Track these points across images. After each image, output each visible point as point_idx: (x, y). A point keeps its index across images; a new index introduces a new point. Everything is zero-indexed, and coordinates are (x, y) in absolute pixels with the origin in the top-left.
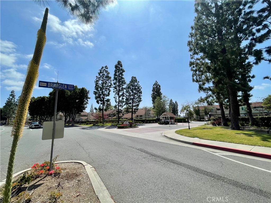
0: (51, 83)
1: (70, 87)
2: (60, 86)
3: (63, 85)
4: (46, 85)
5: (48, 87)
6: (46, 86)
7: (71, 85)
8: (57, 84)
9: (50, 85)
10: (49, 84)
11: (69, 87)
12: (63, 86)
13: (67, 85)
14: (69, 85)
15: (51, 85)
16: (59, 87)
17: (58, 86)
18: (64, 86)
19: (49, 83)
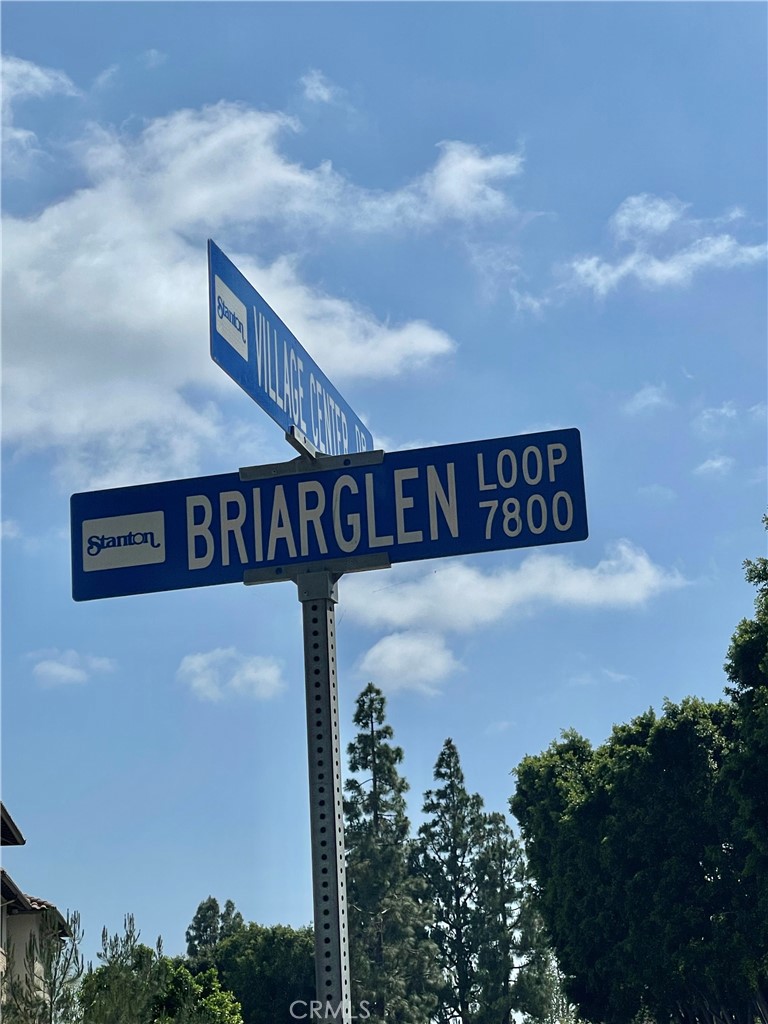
0: (226, 497)
1: (522, 491)
2: (354, 519)
3: (401, 475)
4: (160, 538)
5: (195, 563)
6: (158, 556)
7: (517, 443)
8: (304, 487)
9: (215, 528)
10: (199, 513)
11: (500, 495)
12: (403, 503)
13: (461, 457)
14: (491, 447)
15: (226, 525)
16: (348, 534)
17: (327, 519)
18: (416, 488)
19: (193, 501)
